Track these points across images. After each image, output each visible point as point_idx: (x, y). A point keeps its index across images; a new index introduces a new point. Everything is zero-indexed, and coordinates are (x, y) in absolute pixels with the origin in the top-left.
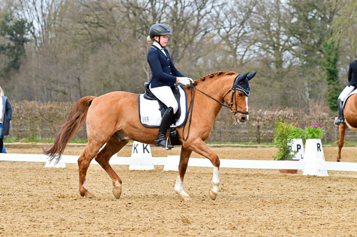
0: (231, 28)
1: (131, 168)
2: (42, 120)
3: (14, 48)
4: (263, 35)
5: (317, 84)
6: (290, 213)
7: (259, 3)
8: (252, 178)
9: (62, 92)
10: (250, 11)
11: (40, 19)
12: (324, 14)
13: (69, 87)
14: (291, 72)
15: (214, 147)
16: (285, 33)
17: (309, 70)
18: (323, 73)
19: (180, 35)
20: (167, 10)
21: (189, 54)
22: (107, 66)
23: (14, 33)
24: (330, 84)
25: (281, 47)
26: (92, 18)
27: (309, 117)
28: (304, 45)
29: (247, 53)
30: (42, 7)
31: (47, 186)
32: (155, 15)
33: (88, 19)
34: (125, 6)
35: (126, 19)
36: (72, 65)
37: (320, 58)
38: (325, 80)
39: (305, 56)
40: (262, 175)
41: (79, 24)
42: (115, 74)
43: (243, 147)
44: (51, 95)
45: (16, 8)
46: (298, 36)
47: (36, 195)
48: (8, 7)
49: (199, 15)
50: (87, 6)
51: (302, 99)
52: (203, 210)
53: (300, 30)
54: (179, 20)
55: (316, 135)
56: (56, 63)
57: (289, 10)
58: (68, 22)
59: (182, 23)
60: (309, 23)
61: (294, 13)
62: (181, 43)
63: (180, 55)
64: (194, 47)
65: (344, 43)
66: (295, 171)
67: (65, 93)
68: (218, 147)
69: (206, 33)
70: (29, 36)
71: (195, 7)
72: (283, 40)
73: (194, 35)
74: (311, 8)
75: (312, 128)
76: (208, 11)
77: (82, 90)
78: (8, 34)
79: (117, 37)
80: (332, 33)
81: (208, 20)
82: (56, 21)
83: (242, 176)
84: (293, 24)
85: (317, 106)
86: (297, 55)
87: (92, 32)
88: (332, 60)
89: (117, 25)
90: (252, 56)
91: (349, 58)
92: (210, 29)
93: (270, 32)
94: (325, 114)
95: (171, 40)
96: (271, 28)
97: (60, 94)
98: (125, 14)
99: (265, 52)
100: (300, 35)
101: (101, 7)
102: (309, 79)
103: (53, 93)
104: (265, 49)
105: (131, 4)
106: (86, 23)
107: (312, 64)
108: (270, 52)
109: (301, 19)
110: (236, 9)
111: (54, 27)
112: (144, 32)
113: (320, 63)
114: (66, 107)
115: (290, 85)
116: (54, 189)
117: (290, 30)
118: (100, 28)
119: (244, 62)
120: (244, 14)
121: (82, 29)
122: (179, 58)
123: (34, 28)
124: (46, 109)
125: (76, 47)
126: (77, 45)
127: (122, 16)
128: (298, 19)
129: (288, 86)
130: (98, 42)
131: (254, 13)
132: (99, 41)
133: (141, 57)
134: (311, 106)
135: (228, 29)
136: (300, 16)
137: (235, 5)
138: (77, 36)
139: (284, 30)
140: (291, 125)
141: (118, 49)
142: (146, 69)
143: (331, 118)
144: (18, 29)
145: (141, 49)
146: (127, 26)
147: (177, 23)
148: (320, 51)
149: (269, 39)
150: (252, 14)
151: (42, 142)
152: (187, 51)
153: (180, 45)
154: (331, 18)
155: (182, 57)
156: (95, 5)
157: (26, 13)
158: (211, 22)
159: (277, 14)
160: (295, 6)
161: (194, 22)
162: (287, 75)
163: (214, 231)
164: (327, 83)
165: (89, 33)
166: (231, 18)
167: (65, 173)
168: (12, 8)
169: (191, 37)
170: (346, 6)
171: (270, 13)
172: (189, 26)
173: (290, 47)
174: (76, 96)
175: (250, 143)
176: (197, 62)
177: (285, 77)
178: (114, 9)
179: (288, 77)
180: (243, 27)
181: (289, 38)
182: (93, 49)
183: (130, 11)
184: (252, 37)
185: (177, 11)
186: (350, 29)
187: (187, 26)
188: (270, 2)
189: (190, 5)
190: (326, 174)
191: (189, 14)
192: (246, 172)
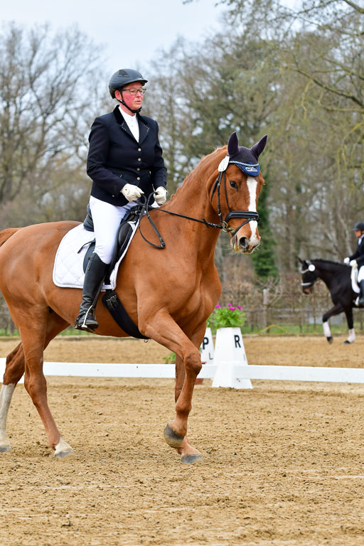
8: (131, 394)
12: (246, 122)
15: (71, 340)
16: (183, 152)
19: (14, 156)
21: (28, 187)
25: (177, 175)
40: (147, 387)
49: (44, 124)
53: (207, 147)
54: (12, 132)
55: (232, 322)
57: (188, 116)
59: (17, 137)
60: (222, 135)
61: (197, 119)
62: (16, 169)
63: (14, 188)
64: (37, 175)
65: (277, 169)
66: (199, 381)
68: (76, 339)
69: (56, 152)
71: (38, 111)
72: (179, 164)
73: (38, 156)
74: (224, 112)
75: (225, 310)
76: (60, 117)
81: (60, 131)
83: (114, 389)
84: (195, 137)
85: (235, 269)
91: (284, 191)
94: (247, 285)
109: (209, 129)
117: (191, 147)
122: (12, 193)
128: (204, 129)
134: (225, 268)
136: (206, 124)
139: (182, 147)
143: (256, 292)
147: (9, 138)
152: (25, 182)
153: (14, 172)
154: (255, 127)
155: (18, 192)
158: (64, 136)
159: (169, 122)
160: (198, 109)
161: (36, 135)
163: (69, 487)
169: (32, 160)
172: (28, 143)
176: (41, 199)
181: (189, 160)
185: (9, 118)
186: (286, 146)
187: (25, 142)
188: (159, 103)
189: (30, 108)
190: (249, 386)
191: (29, 123)
192: (121, 384)
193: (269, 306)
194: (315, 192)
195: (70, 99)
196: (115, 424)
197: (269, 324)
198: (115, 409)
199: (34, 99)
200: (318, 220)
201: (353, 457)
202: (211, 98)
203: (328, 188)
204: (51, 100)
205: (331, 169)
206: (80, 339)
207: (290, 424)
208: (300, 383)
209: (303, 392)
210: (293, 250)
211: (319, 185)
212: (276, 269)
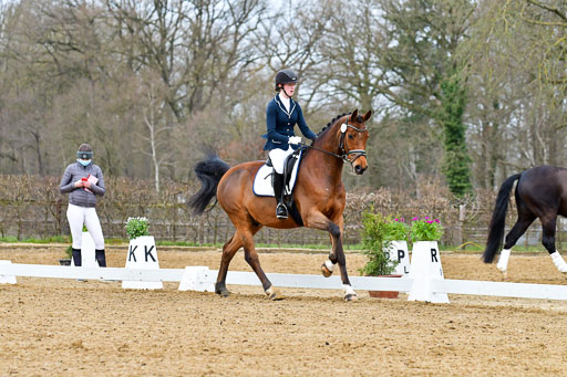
0: (289, 55)
1: (125, 286)
4: (342, 68)
5: (429, 148)
6: (388, 365)
7: (337, 16)
8: (325, 305)
9: (8, 156)
10: (321, 27)
12: (443, 35)
13: (21, 149)
14: (387, 129)
16: (378, 65)
17: (416, 127)
18: (439, 132)
19: (206, 65)
20: (185, 24)
21: (219, 97)
22: (85, 115)
24: (451, 149)
25: (371, 88)
26: (59, 35)
27: (416, 204)
28: (408, 86)
29: (316, 97)
32: (164, 33)
33: (52, 36)
34: (116, 17)
35: (117, 37)
36: (26, 113)
37: (435, 106)
38: (443, 144)
39: (411, 102)
40: (341, 299)
41: (39, 45)
42: (98, 129)
43: (308, 252)
46: (400, 71)
49: (237, 33)
50: (52, 16)
51: (405, 174)
52: (244, 358)
53: (403, 60)
54: (204, 40)
55: (429, 235)
57: (385, 28)
58: (21, 42)
59: (209, 45)
60: (418, 49)
61: (394, 31)
62: (207, 79)
63: (204, 98)
64: (228, 85)
65: (475, 83)
66: (394, 295)
67: (14, 160)
69: (248, 62)
71: (231, 20)
72: (374, 77)
73: (229, 66)
74: (421, 25)
75: (422, 223)
76: (252, 27)
77: (42, 154)
79: (102, 68)
80: (455, 66)
81: (252, 41)
83: (307, 300)
84: (391, 50)
85: (429, 185)
86: (397, 101)
87: (59, 59)
88: (455, 111)
89: (103, 47)
90: (324, 102)
91: (482, 107)
92: (255, 57)
93: (353, 63)
94: (443, 200)
95: (191, 74)
96: (356, 57)
97: (5, 161)
98: (115, 29)
99: (346, 96)
100: (401, 68)
101: (75, 18)
102: (417, 141)
104: (344, 91)
105: (126, 14)
106: (51, 43)
107: (420, 116)
108: (353, 96)
109: (405, 42)
110: (297, 23)
112: (147, 60)
113: (436, 114)
114: (17, 183)
115: (385, 151)
117: (387, 60)
118: (72, 52)
119: (310, 111)
120: (310, 32)
121: (44, 54)
126: (34, 79)
127: (110, 33)
128: (400, 42)
129: (381, 153)
130: (69, 75)
131: (328, 31)
132: (72, 73)
133: (140, 102)
134: (419, 185)
135: (284, 57)
136: (402, 37)
137: (296, 17)
138: (36, 65)
139: (377, 59)
140: (389, 219)
141: (103, 88)
142: (149, 120)
143: (452, 207)
145: (141, 87)
146: (117, 49)
147: (200, 46)
148: (435, 95)
149: (351, 74)
150: (324, 32)
152: (216, 91)
153: (205, 82)
154: (452, 40)
155: (208, 102)
156: (66, 13)
158: (257, 46)
159: (364, 34)
160: (394, 21)
161: (228, 45)
162: (381, 134)
164: (446, 147)
165: (56, 60)
166: (290, 39)
169: (223, 70)
170: (479, 22)
171: (354, 32)
172: (220, 52)
173: (387, 88)
174: (32, 165)
175: (320, 245)
176: (232, 109)
177: (377, 137)
178: (97, 20)
179: (381, 137)
180: (310, 54)
181: (384, 73)
182: (61, 86)
183: (124, 25)
184: (324, 71)
185: (201, 25)
186: (485, 60)
187: (216, 52)
188: (355, 14)
189: (223, 16)
190: (446, 300)
191: (221, 31)
192: (314, 295)
193: (465, 222)
194: (513, 108)
195: (264, 8)
196: (309, 334)
197: (464, 241)
198: (309, 320)
199: (227, 8)
200: (515, 138)
201: (556, 372)
202: (408, 9)
203: (527, 105)
204: (244, 9)
205: (530, 85)
206: (270, 252)
207: (490, 338)
208: (498, 299)
209: (502, 308)
210: (489, 168)
211: (517, 102)
212: (471, 187)
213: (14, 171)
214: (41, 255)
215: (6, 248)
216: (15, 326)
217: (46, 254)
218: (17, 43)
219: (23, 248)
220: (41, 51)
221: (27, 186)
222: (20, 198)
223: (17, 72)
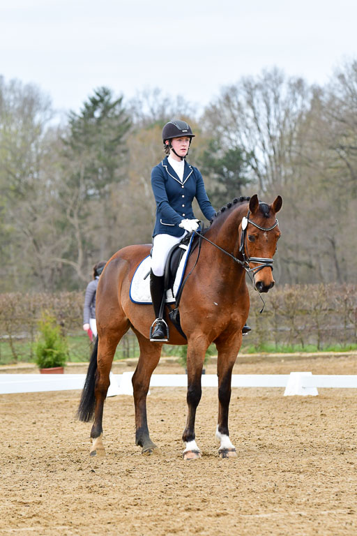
2: (276, 316)
3: (225, 195)
9: (306, 264)
11: (267, 146)
13: (318, 255)
23: (225, 170)
26: (351, 140)
30: (268, 125)
31: (290, 430)
33: (344, 141)
36: (321, 219)
41: (331, 151)
44: (288, 270)
45: (226, 129)
47: (272, 446)
48: (214, 129)
50: (343, 121)
56: (295, 216)
58: (313, 149)
67: (311, 266)
70: (248, 173)
77: (339, 260)
78: (215, 172)
82: (293, 148)
87: (352, 163)
97: (302, 269)
103: (291, 266)
106: (342, 148)
111: (290, 156)
114: (315, 293)
116: (301, 433)
121: (336, 159)
123: (256, 160)
124: (282, 297)
125: (326, 189)
126: (327, 185)
138: (329, 171)
144: (231, 164)
151: (277, 351)
157: (243, 135)
165: (348, 165)
167: (318, 406)
168: (220, 129)
174: (330, 271)
182: (355, 191)
213: (311, 280)
214: (342, 364)
215: (306, 358)
216: (318, 440)
217: (346, 362)
218: (309, 150)
219: (324, 357)
220: (333, 156)
221: (324, 295)
222: (318, 308)
223: (310, 179)
